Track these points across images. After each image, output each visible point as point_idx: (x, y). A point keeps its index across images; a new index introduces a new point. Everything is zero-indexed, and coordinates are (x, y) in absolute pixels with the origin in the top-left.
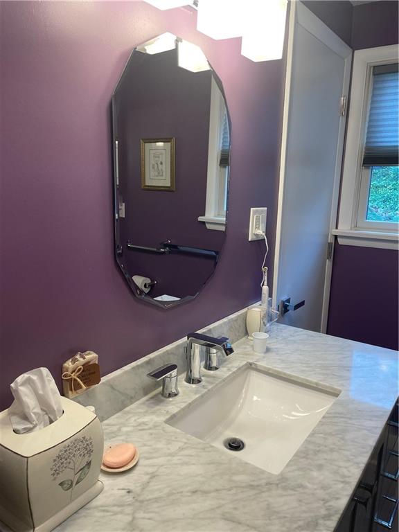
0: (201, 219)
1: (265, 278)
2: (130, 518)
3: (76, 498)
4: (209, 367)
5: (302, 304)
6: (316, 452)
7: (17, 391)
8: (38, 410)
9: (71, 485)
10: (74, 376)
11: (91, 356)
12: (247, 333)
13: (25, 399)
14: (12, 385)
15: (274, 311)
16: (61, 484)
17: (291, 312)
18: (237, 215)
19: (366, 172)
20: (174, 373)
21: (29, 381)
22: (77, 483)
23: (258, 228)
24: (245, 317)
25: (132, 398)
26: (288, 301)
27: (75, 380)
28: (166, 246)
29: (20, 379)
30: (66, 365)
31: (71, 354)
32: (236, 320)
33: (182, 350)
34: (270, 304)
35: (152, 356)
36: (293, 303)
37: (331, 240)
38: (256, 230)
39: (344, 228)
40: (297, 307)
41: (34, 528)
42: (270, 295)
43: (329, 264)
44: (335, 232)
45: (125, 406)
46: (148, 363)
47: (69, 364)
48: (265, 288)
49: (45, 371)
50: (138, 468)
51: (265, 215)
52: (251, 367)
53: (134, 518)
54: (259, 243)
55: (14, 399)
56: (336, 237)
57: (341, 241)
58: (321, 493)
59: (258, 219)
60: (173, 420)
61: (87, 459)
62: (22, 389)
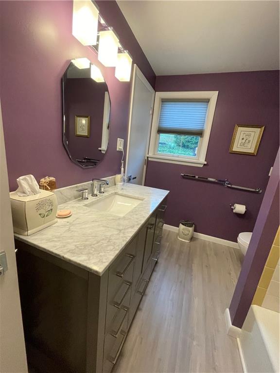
0: (99, 149)
1: (123, 165)
2: (68, 228)
3: (46, 223)
4: (100, 192)
5: (135, 178)
6: (135, 212)
7: (19, 182)
8: (29, 190)
9: (44, 217)
10: (45, 184)
11: (52, 179)
12: (115, 184)
13: (23, 185)
14: (18, 179)
15: (126, 178)
16: (40, 214)
17: (132, 180)
18: (112, 143)
19: (158, 135)
20: (87, 191)
21: (25, 179)
22: (47, 216)
23: (120, 146)
24: (115, 178)
25: (69, 199)
26: (131, 176)
27: (46, 186)
28: (85, 159)
29: (21, 178)
30: (41, 180)
31: (44, 176)
32: (111, 179)
33: (90, 185)
34: (124, 175)
35: (78, 185)
36: (132, 177)
37: (146, 158)
38: (120, 147)
39: (151, 155)
40: (134, 178)
41: (28, 231)
42: (124, 173)
43: (145, 167)
44: (148, 156)
45: (67, 202)
46: (76, 187)
47: (43, 180)
48: (122, 169)
49: (32, 176)
50: (71, 217)
51: (123, 142)
52: (116, 194)
53: (70, 228)
54: (121, 152)
55: (18, 186)
56: (148, 157)
57: (149, 159)
58: (136, 220)
59: (120, 143)
60: (86, 205)
61: (50, 208)
62: (22, 182)
